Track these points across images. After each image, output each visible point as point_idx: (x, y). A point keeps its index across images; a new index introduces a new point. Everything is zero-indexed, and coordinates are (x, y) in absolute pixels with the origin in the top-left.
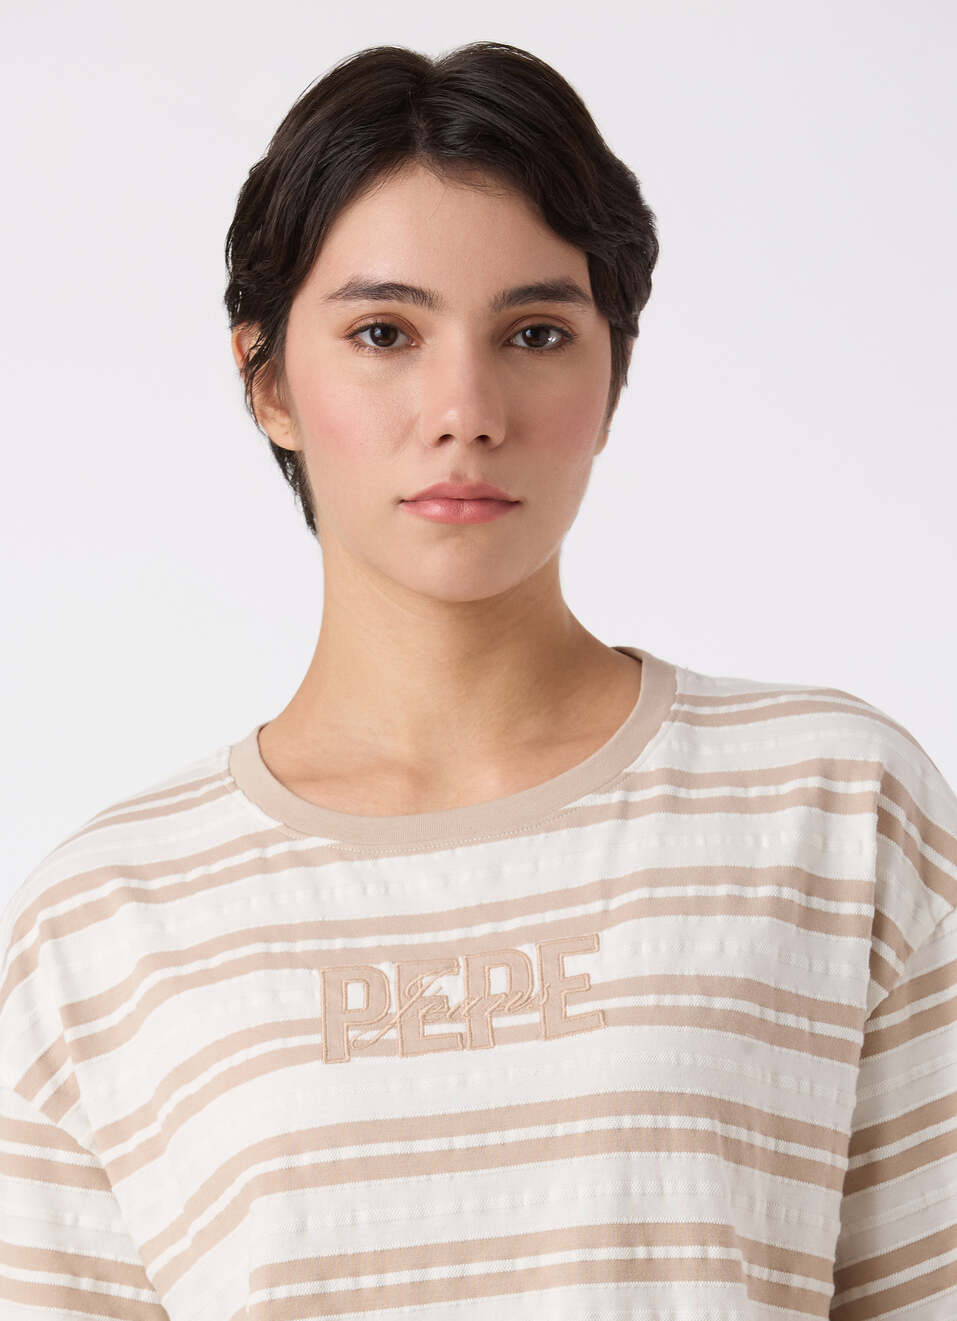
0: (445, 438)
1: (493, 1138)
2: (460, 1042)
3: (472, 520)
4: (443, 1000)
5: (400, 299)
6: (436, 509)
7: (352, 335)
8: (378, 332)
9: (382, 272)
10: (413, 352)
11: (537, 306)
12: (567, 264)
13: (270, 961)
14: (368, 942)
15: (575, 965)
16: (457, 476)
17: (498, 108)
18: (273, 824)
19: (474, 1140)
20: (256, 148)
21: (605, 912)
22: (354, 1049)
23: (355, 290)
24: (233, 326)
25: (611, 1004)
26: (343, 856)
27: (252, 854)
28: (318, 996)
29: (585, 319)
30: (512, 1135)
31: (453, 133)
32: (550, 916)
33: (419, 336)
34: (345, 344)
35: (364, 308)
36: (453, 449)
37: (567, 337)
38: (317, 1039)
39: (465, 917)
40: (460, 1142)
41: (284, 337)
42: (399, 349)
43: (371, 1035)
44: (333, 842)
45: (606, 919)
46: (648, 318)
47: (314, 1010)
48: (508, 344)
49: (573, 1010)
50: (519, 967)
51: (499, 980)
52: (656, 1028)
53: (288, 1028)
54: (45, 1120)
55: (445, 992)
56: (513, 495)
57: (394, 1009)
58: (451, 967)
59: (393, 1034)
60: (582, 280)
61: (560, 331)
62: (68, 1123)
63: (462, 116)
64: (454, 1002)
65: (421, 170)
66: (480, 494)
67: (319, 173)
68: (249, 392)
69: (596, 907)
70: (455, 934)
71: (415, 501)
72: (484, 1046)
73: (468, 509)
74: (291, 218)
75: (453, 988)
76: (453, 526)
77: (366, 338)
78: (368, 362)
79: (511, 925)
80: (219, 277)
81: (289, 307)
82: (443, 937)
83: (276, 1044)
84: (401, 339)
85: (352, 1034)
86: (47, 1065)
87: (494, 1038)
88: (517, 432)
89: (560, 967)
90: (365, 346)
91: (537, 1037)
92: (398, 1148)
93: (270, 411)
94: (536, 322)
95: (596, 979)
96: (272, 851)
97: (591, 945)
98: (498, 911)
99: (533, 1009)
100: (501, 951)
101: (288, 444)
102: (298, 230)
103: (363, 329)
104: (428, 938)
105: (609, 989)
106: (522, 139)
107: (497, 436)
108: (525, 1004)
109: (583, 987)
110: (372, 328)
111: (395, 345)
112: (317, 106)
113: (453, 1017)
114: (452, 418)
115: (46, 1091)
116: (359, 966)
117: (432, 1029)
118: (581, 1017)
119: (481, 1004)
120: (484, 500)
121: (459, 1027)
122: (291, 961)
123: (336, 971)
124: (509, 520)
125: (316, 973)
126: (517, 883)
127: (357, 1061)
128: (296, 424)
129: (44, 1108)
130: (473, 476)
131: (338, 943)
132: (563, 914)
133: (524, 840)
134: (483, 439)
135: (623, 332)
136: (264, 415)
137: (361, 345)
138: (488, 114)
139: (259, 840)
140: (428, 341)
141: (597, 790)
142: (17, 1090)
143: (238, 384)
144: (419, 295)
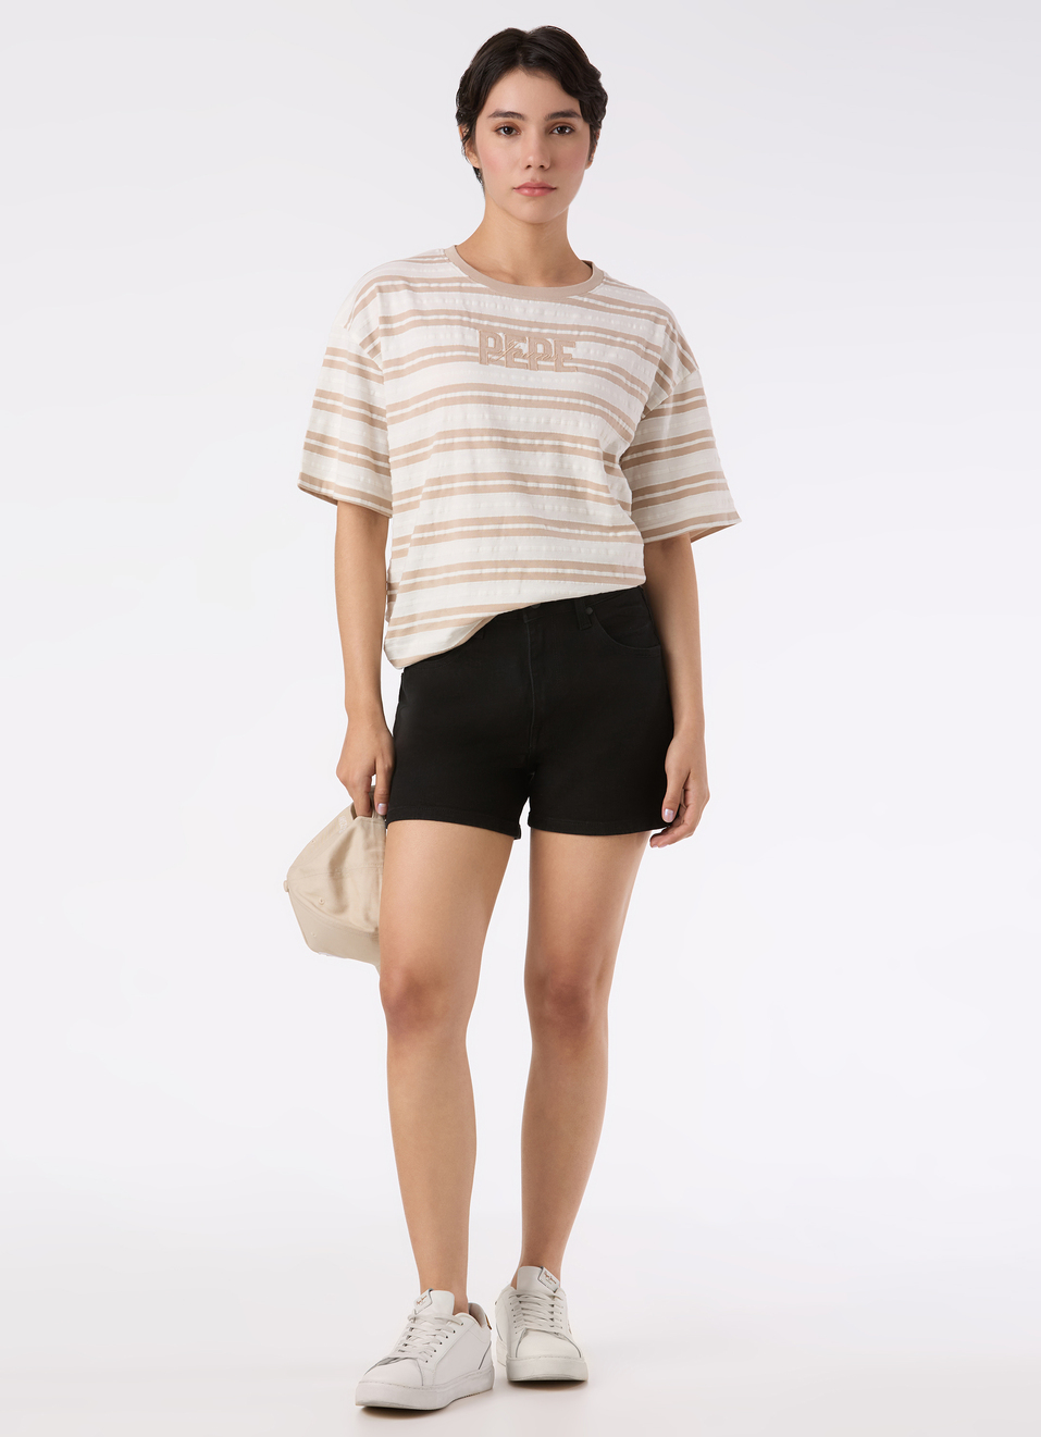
0: (529, 166)
1: (535, 398)
2: (526, 366)
3: (540, 195)
4: (521, 351)
5: (515, 118)
6: (526, 191)
7: (497, 130)
8: (506, 130)
9: (507, 108)
10: (518, 137)
11: (563, 119)
13: (461, 323)
14: (496, 324)
15: (567, 350)
16: (533, 180)
18: (465, 276)
19: (528, 397)
21: (578, 335)
22: (490, 361)
23: (497, 114)
24: (458, 125)
25: (579, 365)
26: (490, 293)
27: (457, 284)
28: (478, 339)
29: (580, 124)
30: (541, 398)
31: (532, 58)
32: (558, 332)
33: (520, 132)
34: (494, 134)
35: (502, 120)
36: (532, 171)
37: (573, 130)
38: (477, 355)
39: (530, 324)
40: (523, 397)
41: (475, 130)
42: (513, 136)
43: (495, 358)
44: (485, 286)
45: (579, 338)
47: (477, 345)
48: (552, 132)
49: (565, 364)
50: (547, 346)
51: (540, 348)
52: (594, 376)
53: (467, 349)
54: (368, 357)
55: (521, 348)
56: (553, 186)
57: (504, 350)
58: (523, 340)
59: (503, 359)
60: (578, 110)
61: (570, 128)
62: (376, 360)
63: (534, 51)
64: (524, 352)
65: (520, 71)
66: (541, 186)
67: (485, 72)
68: (464, 147)
69: (576, 333)
70: (526, 329)
71: (519, 188)
72: (534, 369)
73: (536, 192)
74: (477, 89)
75: (524, 347)
76: (532, 198)
77: (502, 131)
78: (503, 140)
79: (545, 331)
81: (477, 119)
82: (521, 328)
83: (463, 353)
84: (514, 133)
85: (490, 356)
86: (371, 338)
87: (538, 368)
88: (554, 165)
89: (562, 349)
90: (501, 134)
91: (553, 370)
92: (502, 395)
93: (471, 153)
94: (562, 125)
95: (574, 356)
97: (572, 345)
98: (542, 325)
99: (552, 361)
100: (541, 339)
101: (477, 167)
102: (479, 93)
103: (500, 128)
104: (516, 328)
105: (577, 361)
106: (554, 60)
107: (547, 166)
108: (549, 359)
109: (569, 358)
110: (504, 128)
111: (512, 134)
112: (486, 49)
113: (524, 357)
114: (531, 159)
115: (370, 347)
116: (492, 332)
117: (517, 360)
118: (569, 367)
119: (533, 354)
120: (543, 188)
121: (526, 361)
122: (469, 324)
123: (485, 332)
124: (552, 195)
125: (477, 331)
126: (548, 318)
127: (491, 365)
128: (479, 160)
129: (368, 353)
130: (538, 180)
131: (485, 322)
132: (563, 332)
133: (554, 303)
134: (542, 166)
135: (594, 137)
136: (469, 156)
137: (499, 134)
139: (460, 280)
140: (523, 134)
141: (580, 295)
142: (360, 345)
144: (519, 116)
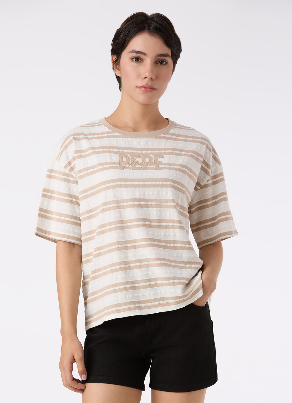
0: (146, 78)
1: (146, 183)
2: (141, 169)
3: (149, 91)
4: (138, 162)
5: (140, 54)
6: (143, 89)
7: (132, 59)
8: (136, 59)
9: (138, 49)
10: (142, 63)
11: (162, 58)
12: (168, 51)
13: (110, 152)
14: (126, 151)
15: (160, 160)
16: (147, 84)
17: (160, 24)
18: (110, 130)
19: (143, 183)
20: (118, 26)
21: (165, 152)
22: (124, 168)
23: (133, 52)
24: (111, 55)
25: (166, 166)
26: (122, 137)
27: (107, 135)
28: (118, 159)
29: (170, 60)
30: (149, 183)
31: (152, 28)
32: (155, 152)
33: (143, 60)
34: (131, 60)
35: (134, 55)
36: (147, 79)
37: (167, 63)
38: (118, 165)
39: (142, 149)
40: (141, 183)
41: (120, 58)
42: (139, 62)
43: (127, 166)
44: (120, 134)
45: (165, 154)
46: (179, 61)
47: (118, 161)
48: (157, 63)
49: (160, 166)
50: (150, 158)
51: (147, 160)
52: (173, 171)
53: (113, 163)
54: (68, 172)
55: (138, 160)
56: (155, 87)
57: (130, 162)
58: (139, 157)
59: (130, 166)
60: (170, 54)
61: (166, 62)
62: (72, 173)
63: (153, 25)
64: (140, 162)
65: (146, 33)
66: (150, 87)
67: (129, 32)
68: (113, 66)
69: (163, 151)
70: (140, 152)
71: (140, 87)
72: (145, 170)
73: (148, 90)
74: (124, 39)
75: (140, 160)
76: (146, 91)
77: (134, 60)
78: (134, 64)
79: (149, 152)
80: (110, 47)
81: (122, 53)
82: (138, 152)
83: (112, 165)
84: (140, 60)
85: (124, 165)
86: (69, 163)
87: (147, 169)
88: (157, 77)
89: (157, 159)
90: (134, 61)
91: (154, 169)
92: (131, 183)
93: (116, 70)
94: (162, 60)
95: (163, 162)
96: (110, 135)
97: (162, 157)
98: (147, 149)
99: (153, 165)
100: (148, 155)
101: (119, 75)
102: (125, 41)
103: (134, 58)
104: (136, 151)
105: (165, 164)
106: (163, 30)
107: (154, 78)
108: (151, 164)
109: (161, 163)
110: (135, 58)
111: (139, 61)
112: (130, 20)
113: (140, 165)
114: (147, 74)
115: (69, 168)
116: (125, 155)
117: (137, 166)
118: (161, 167)
119: (144, 163)
120: (151, 88)
121: (141, 166)
122: (113, 152)
123: (121, 155)
124: (154, 92)
125: (117, 155)
126: (150, 146)
127: (125, 170)
128: (121, 73)
129: (68, 171)
130: (149, 84)
131: (121, 151)
132: (158, 152)
133: (152, 139)
134: (152, 78)
135: (175, 63)
136: (115, 70)
137: (133, 61)
138: (158, 25)
139: (108, 133)
140: (144, 61)
141: (164, 134)
142: (64, 167)
143: (111, 65)
144: (144, 54)
